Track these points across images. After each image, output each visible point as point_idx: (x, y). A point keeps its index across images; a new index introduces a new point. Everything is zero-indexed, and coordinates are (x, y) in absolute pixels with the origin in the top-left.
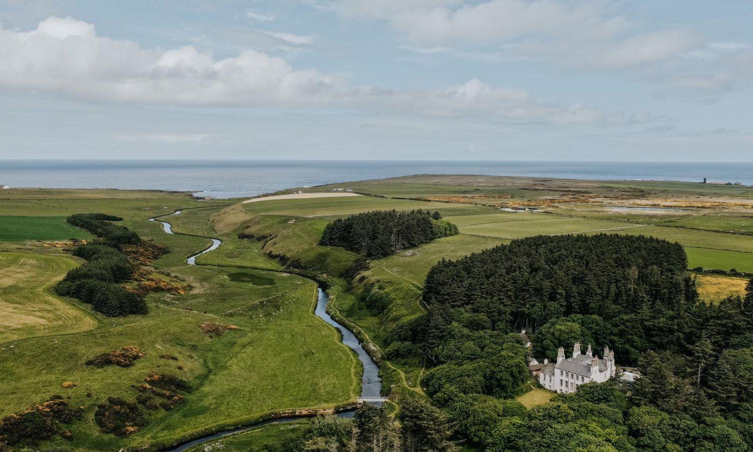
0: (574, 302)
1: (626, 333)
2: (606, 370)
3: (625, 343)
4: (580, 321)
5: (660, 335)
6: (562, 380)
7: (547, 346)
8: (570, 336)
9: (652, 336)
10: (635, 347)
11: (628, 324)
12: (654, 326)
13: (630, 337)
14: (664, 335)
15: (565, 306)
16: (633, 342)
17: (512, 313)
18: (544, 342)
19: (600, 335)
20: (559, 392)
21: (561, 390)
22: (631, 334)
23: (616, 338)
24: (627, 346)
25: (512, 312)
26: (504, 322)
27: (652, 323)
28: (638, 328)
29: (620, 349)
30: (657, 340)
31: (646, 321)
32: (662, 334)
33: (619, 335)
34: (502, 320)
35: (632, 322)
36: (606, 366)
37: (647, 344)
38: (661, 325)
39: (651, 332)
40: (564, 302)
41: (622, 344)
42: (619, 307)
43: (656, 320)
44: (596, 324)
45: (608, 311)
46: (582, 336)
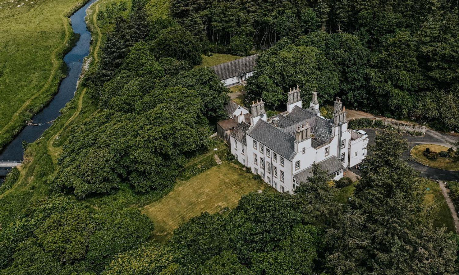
0: (340, 8)
1: (388, 64)
2: (330, 142)
3: (386, 82)
4: (323, 43)
5: (443, 68)
6: (256, 156)
7: (263, 85)
8: (298, 71)
9: (430, 69)
10: (401, 88)
11: (393, 51)
12: (435, 54)
13: (393, 71)
14: (450, 68)
15: (328, 13)
16: (398, 80)
17: (256, 23)
18: (260, 78)
19: (348, 67)
20: (253, 171)
21: (256, 170)
22: (397, 67)
23: (372, 72)
24: (389, 87)
25: (256, 21)
26: (243, 35)
27: (432, 48)
28: (410, 56)
29: (377, 90)
30: (438, 76)
31: (425, 43)
32: (446, 66)
33: (377, 67)
34: (241, 33)
35: (400, 47)
36: (331, 133)
37: (422, 82)
38: (447, 52)
39: (429, 64)
40: (325, 8)
41: (381, 82)
42: (400, 16)
43: (439, 44)
44: (347, 49)
45: (382, 22)
46: (319, 69)
